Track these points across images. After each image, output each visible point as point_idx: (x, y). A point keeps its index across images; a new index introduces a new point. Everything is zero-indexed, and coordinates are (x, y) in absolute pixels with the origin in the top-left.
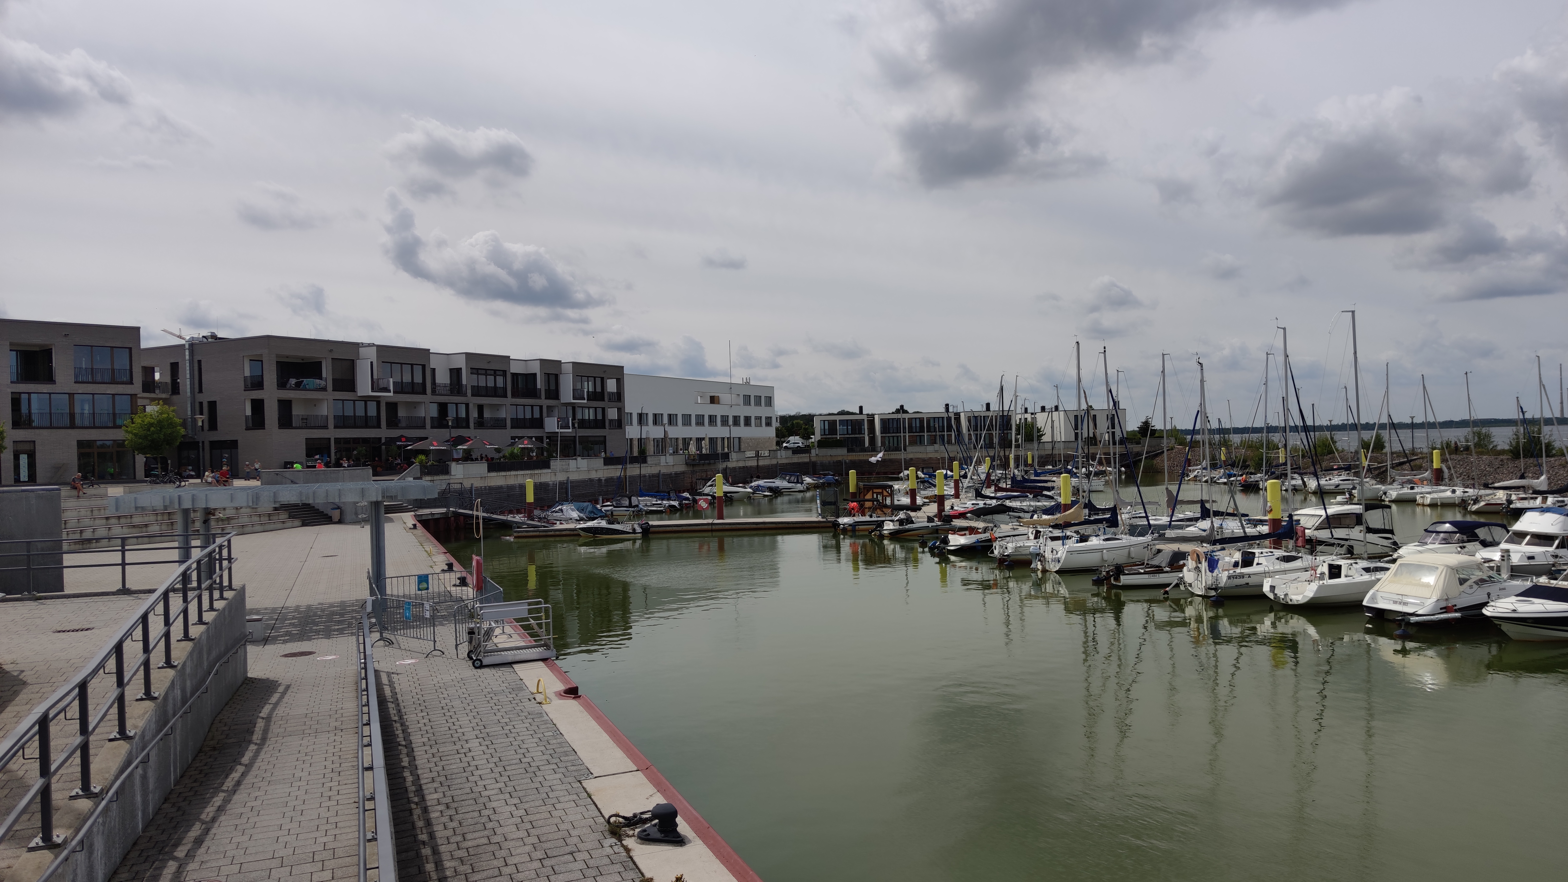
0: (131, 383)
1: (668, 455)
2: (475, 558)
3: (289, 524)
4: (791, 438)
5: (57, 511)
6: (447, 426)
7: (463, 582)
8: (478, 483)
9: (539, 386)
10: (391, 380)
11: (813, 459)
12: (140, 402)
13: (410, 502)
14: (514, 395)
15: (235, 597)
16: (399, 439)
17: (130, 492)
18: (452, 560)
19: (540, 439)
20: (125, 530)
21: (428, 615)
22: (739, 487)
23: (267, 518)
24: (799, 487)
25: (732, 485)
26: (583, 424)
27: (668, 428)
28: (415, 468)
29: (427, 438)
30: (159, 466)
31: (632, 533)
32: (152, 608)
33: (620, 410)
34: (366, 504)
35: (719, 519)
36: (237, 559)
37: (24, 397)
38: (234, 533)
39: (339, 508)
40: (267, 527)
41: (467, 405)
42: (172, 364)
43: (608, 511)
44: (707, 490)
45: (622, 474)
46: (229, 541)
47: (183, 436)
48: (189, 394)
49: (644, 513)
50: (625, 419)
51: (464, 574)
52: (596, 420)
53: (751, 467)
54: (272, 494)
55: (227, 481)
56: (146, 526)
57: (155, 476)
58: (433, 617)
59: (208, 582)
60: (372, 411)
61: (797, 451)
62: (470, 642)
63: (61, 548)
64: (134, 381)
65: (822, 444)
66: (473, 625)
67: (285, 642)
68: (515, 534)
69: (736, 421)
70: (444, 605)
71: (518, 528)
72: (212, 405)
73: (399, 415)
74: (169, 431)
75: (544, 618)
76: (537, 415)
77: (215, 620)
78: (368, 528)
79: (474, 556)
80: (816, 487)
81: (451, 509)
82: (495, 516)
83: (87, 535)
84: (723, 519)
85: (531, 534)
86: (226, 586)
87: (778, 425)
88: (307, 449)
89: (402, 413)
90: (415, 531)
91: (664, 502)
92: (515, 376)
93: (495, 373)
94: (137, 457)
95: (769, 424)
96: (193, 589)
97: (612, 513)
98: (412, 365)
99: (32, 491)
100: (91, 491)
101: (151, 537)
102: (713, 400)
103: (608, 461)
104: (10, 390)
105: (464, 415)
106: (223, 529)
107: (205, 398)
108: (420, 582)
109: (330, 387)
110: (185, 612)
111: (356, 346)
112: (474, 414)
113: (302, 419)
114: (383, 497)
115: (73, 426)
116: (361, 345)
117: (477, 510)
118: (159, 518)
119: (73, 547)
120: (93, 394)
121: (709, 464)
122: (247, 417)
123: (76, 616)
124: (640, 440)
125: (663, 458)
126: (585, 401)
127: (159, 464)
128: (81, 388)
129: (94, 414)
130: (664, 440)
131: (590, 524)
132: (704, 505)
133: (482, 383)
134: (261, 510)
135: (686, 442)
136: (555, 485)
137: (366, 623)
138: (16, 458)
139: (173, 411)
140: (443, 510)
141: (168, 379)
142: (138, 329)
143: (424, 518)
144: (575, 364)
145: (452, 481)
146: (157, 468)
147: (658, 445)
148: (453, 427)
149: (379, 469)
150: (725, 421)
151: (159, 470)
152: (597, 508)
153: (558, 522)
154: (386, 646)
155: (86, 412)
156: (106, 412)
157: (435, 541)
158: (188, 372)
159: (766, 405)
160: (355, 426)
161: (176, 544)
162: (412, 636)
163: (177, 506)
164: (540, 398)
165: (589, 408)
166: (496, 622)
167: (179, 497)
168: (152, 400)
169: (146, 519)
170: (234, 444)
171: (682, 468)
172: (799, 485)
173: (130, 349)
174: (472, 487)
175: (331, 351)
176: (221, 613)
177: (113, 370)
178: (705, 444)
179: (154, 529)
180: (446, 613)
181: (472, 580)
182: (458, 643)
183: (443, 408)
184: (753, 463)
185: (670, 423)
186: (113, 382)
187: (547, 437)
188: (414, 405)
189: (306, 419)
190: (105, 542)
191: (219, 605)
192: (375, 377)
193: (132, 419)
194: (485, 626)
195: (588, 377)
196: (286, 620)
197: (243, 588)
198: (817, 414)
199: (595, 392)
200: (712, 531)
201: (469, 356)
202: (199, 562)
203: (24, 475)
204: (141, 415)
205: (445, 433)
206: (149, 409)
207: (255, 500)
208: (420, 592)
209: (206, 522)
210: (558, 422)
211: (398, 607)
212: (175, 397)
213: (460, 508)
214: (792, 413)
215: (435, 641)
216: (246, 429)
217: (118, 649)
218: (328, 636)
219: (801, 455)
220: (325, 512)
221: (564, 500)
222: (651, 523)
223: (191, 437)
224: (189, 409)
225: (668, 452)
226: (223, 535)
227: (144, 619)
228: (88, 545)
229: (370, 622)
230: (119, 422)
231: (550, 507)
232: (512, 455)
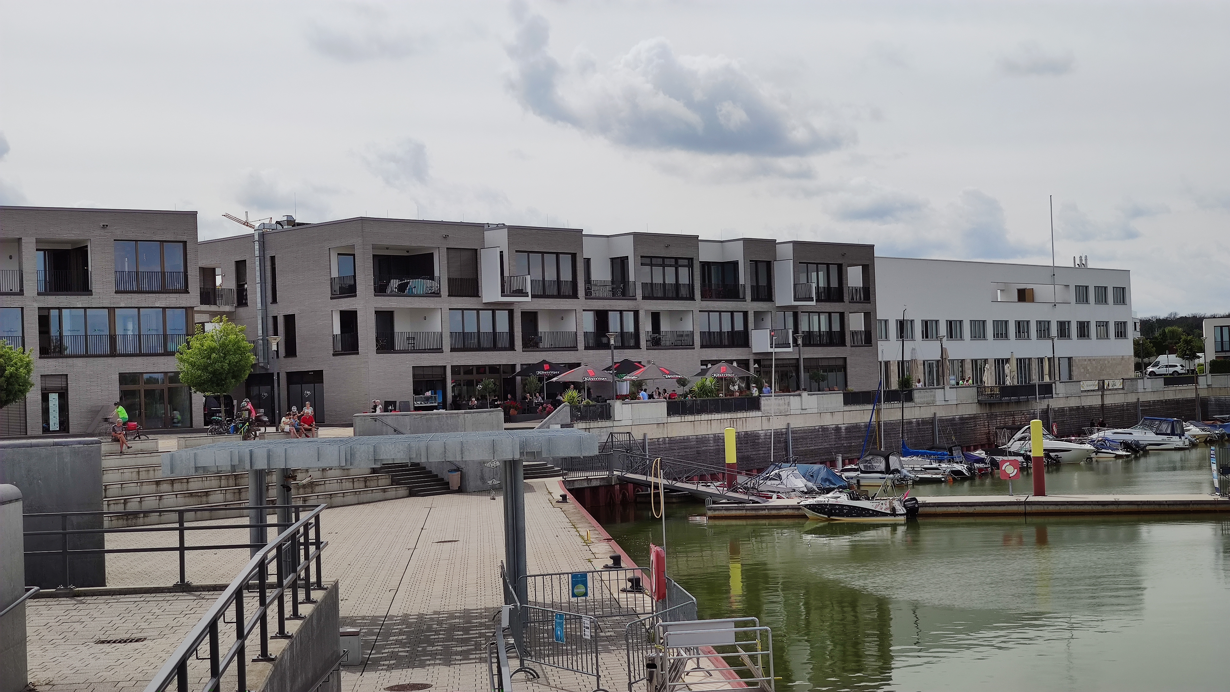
0: (186, 291)
1: (947, 388)
2: (654, 548)
3: (391, 493)
4: (1163, 359)
5: (98, 472)
6: (607, 346)
7: (636, 586)
8: (654, 434)
9: (742, 281)
10: (528, 278)
11: (1203, 394)
12: (198, 318)
13: (556, 461)
14: (705, 296)
15: (325, 598)
16: (540, 366)
17: (186, 447)
18: (620, 551)
19: (744, 364)
20: (181, 500)
21: (587, 635)
22: (1070, 441)
23: (362, 484)
24: (1176, 441)
25: (1059, 437)
26: (810, 339)
27: (947, 343)
28: (563, 411)
29: (579, 365)
30: (223, 408)
31: (891, 515)
32: (221, 613)
33: (869, 316)
34: (498, 464)
35: (1036, 495)
36: (327, 544)
37: (54, 313)
38: (323, 505)
39: (458, 469)
40: (364, 497)
41: (636, 313)
42: (237, 263)
43: (852, 478)
44: (1015, 446)
45: (874, 419)
46: (317, 518)
47: (254, 366)
48: (259, 305)
49: (910, 482)
50: (877, 332)
51: (638, 574)
52: (830, 333)
53: (1091, 408)
54: (372, 449)
55: (310, 430)
56: (207, 494)
57: (218, 422)
58: (595, 639)
59: (291, 577)
60: (503, 326)
61: (1172, 380)
62: (650, 680)
63: (102, 523)
64: (190, 289)
65: (1217, 367)
66: (654, 654)
67: (390, 668)
68: (710, 513)
69: (1064, 330)
70: (609, 621)
71: (714, 503)
72: (290, 320)
73: (540, 329)
74: (236, 358)
75: (759, 647)
76: (739, 326)
77: (300, 631)
78: (500, 500)
79: (652, 546)
80: (1208, 442)
81: (615, 473)
82: (679, 484)
83: (133, 506)
84: (1043, 494)
85: (733, 513)
86: (314, 583)
87: (1138, 335)
88: (415, 383)
89: (543, 327)
90: (565, 506)
91: (943, 465)
92: (706, 266)
93: (676, 262)
94: (193, 395)
95: (1121, 333)
96: (272, 586)
97: (858, 481)
98: (557, 254)
99: (66, 444)
100: (137, 445)
101: (213, 511)
102: (1023, 295)
103: (851, 399)
104: (36, 305)
105: (631, 329)
106: (305, 501)
107: (280, 310)
108: (574, 584)
109: (445, 291)
110: (263, 619)
111: (481, 228)
112: (646, 326)
113: (408, 339)
114: (522, 454)
115: (113, 353)
116: (486, 227)
117: (656, 476)
118: (224, 483)
119: (115, 523)
120: (139, 308)
121: (1018, 402)
122: (334, 337)
123: (123, 620)
124: (902, 364)
125: (939, 393)
126: (814, 303)
127: (223, 406)
128: (124, 300)
129: (140, 336)
130: (940, 363)
131: (822, 499)
132: (1011, 470)
133: (658, 280)
134: (354, 472)
135: (978, 366)
136: (767, 436)
137: (501, 643)
138: (45, 398)
139: (241, 331)
140: (604, 474)
141: (232, 285)
142: (194, 214)
143: (577, 486)
144: (798, 245)
145: (615, 430)
146: (220, 412)
147: (931, 372)
148: (616, 348)
149: (512, 411)
150: (1043, 330)
151: (223, 414)
152: (834, 475)
153: (775, 496)
154: (529, 680)
155: (130, 333)
156: (154, 333)
157: (594, 522)
158: (258, 274)
159: (1116, 302)
160: (479, 348)
161: (246, 521)
162: (565, 666)
163: (248, 467)
164: (744, 299)
165: (819, 313)
166: (688, 650)
167: (251, 453)
168: (213, 314)
169: (207, 484)
170: (318, 376)
171: (971, 410)
172: (1175, 438)
173: (185, 243)
174: (644, 439)
175: (446, 237)
176: (308, 622)
177: (163, 273)
178: (1010, 369)
179: (217, 498)
180: (612, 634)
181: (649, 583)
182: (633, 680)
183: (601, 317)
184: (1095, 401)
185: (951, 335)
186: (164, 290)
187: (756, 361)
188: (560, 315)
189: (414, 338)
190: (154, 517)
191: (305, 610)
192: (506, 274)
193: (188, 343)
194: (672, 656)
195: (817, 264)
196: (391, 635)
197: (335, 587)
198: (1208, 314)
199: (828, 289)
200: (1025, 514)
201: (639, 238)
202: (279, 547)
203: (54, 423)
204: (200, 336)
205: (604, 358)
206: (208, 327)
207: (349, 457)
208: (574, 600)
209: (286, 488)
210: (772, 337)
211: (544, 622)
212: (241, 310)
213: (628, 471)
214: (1163, 315)
215: (598, 677)
216: (334, 355)
217: (181, 669)
218: (448, 662)
219: (1180, 387)
220: (440, 476)
221: (783, 459)
222: (920, 499)
223: (262, 367)
224: (260, 327)
225: (948, 383)
226: (306, 508)
227: (212, 628)
228: (134, 521)
229: (507, 644)
230: (171, 347)
231: (760, 471)
232: (703, 389)
